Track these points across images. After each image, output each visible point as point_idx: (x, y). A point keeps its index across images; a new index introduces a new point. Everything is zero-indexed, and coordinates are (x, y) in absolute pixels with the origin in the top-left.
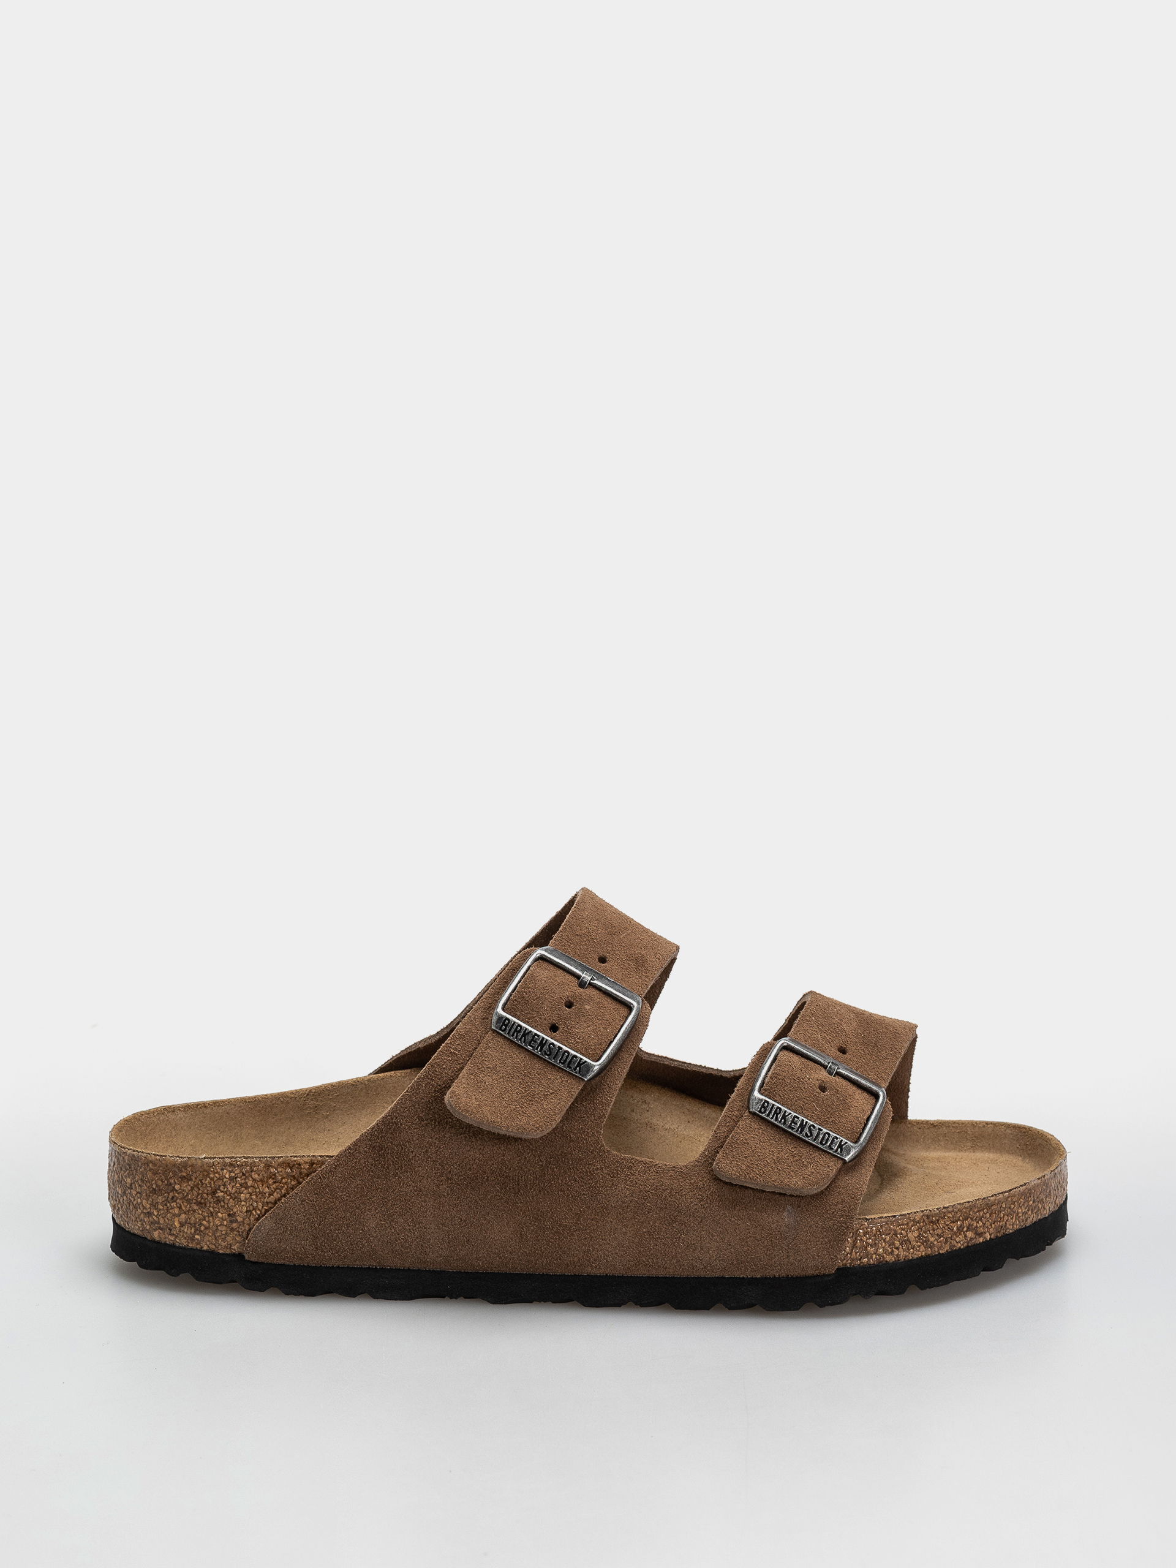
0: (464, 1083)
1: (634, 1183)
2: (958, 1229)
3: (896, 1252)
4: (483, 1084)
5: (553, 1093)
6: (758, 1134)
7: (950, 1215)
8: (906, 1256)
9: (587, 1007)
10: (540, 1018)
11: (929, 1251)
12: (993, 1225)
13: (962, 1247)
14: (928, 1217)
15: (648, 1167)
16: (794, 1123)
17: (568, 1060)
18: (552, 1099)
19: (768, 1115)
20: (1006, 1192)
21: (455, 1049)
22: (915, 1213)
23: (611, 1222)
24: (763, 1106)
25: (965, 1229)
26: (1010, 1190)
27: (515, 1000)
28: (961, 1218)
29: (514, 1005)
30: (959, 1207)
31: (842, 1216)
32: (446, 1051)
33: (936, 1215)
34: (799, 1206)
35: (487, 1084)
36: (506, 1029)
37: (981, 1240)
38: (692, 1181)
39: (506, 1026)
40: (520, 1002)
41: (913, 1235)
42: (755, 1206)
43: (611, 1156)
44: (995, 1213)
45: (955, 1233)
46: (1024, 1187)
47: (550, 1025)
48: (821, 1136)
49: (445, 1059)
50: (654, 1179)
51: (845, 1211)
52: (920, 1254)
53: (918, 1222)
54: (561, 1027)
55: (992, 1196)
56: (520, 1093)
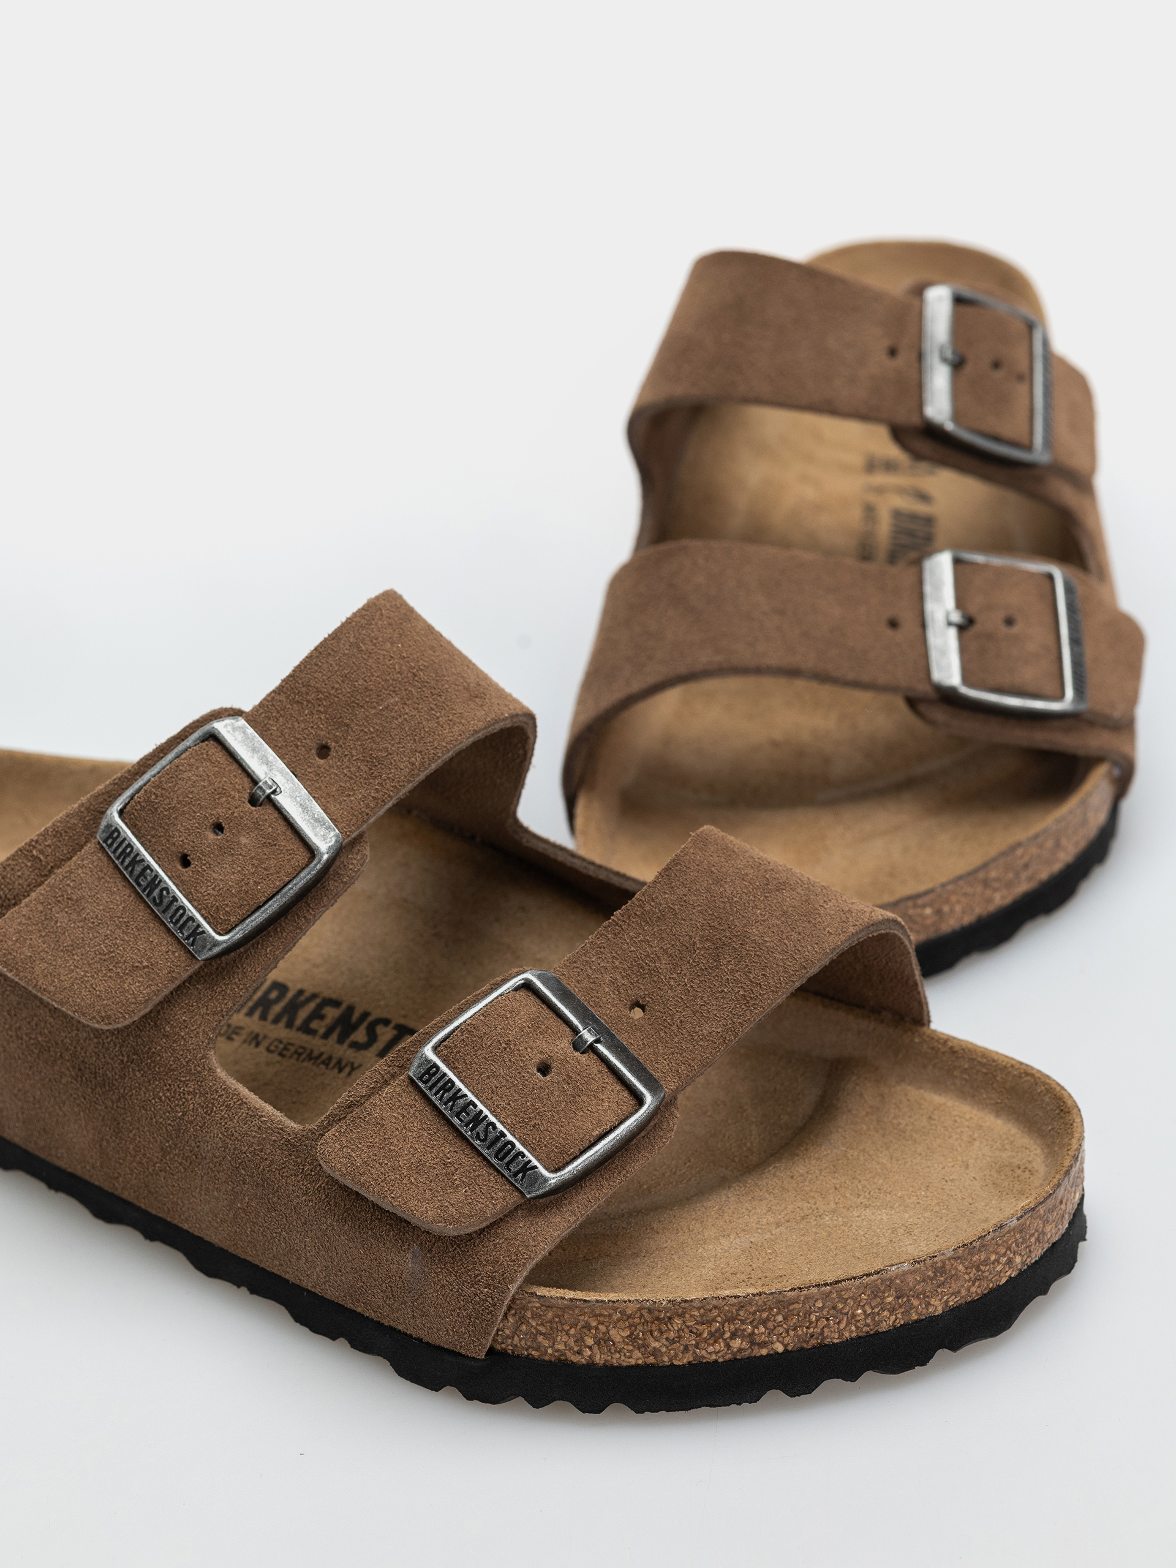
0: (24, 915)
1: (229, 1133)
2: (711, 1334)
3: (588, 1352)
4: (53, 923)
5: (147, 966)
6: (405, 1114)
7: (696, 1313)
8: (606, 1360)
9: (244, 840)
10: (168, 841)
11: (651, 1360)
12: (792, 1333)
13: (721, 1360)
14: (650, 1311)
15: (251, 1116)
16: (466, 1112)
17: (181, 922)
18: (141, 976)
19: (431, 1088)
20: (826, 1285)
21: (41, 852)
22: (625, 1302)
23: (202, 1177)
24: (427, 1072)
25: (728, 1335)
26: (837, 1282)
27: (139, 802)
28: (719, 1319)
29: (136, 810)
30: (715, 1302)
31: (488, 1286)
32: (28, 851)
33: (666, 1310)
34: (430, 1251)
35: (59, 924)
36: (112, 844)
37: (764, 1352)
38: (299, 1160)
39: (115, 839)
40: (145, 808)
41: (618, 1335)
42: (372, 1229)
43: (211, 1078)
44: (798, 1315)
45: (706, 1340)
46: (875, 1277)
47: (180, 855)
48: (499, 1145)
49: (23, 862)
50: (254, 1137)
51: (493, 1278)
52: (633, 1362)
53: (629, 1317)
54: (194, 863)
55: (793, 1289)
56: (100, 954)
